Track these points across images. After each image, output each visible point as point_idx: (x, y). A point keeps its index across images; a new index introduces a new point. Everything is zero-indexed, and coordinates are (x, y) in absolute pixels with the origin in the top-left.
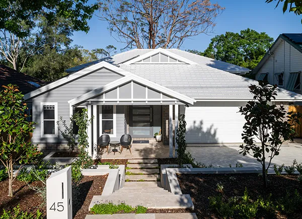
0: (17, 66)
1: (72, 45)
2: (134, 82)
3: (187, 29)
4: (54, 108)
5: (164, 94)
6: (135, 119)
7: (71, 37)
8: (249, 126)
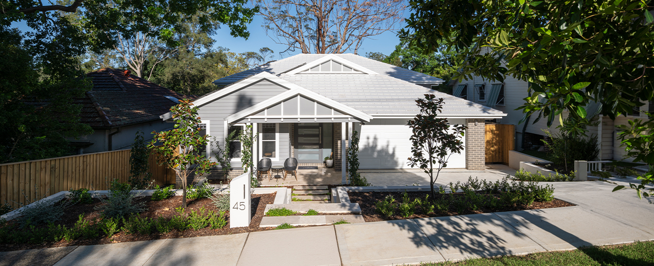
0: (143, 74)
1: (215, 48)
2: (301, 96)
3: (366, 26)
4: (205, 127)
5: (335, 110)
6: (301, 140)
7: (213, 37)
8: (415, 138)
